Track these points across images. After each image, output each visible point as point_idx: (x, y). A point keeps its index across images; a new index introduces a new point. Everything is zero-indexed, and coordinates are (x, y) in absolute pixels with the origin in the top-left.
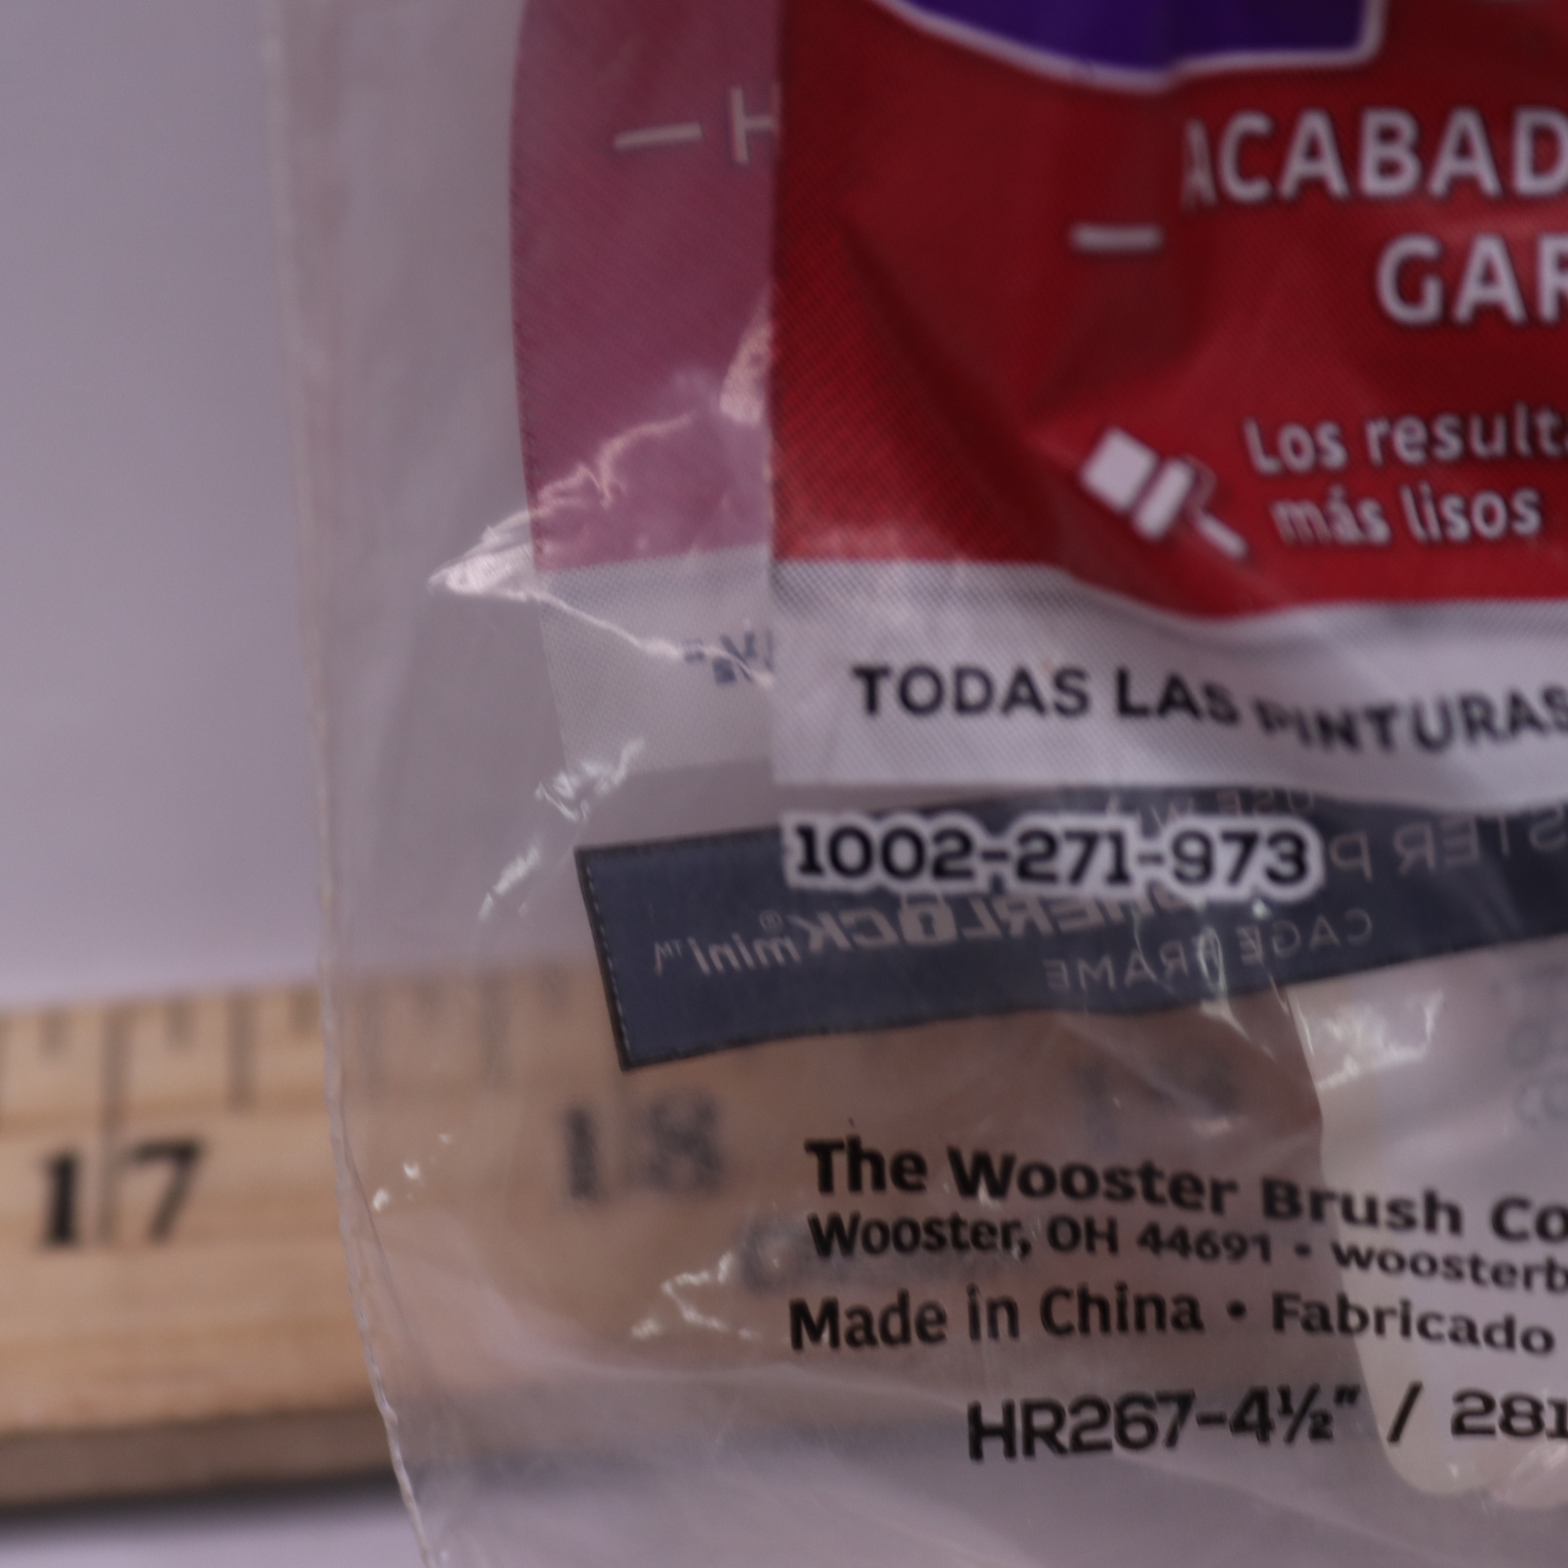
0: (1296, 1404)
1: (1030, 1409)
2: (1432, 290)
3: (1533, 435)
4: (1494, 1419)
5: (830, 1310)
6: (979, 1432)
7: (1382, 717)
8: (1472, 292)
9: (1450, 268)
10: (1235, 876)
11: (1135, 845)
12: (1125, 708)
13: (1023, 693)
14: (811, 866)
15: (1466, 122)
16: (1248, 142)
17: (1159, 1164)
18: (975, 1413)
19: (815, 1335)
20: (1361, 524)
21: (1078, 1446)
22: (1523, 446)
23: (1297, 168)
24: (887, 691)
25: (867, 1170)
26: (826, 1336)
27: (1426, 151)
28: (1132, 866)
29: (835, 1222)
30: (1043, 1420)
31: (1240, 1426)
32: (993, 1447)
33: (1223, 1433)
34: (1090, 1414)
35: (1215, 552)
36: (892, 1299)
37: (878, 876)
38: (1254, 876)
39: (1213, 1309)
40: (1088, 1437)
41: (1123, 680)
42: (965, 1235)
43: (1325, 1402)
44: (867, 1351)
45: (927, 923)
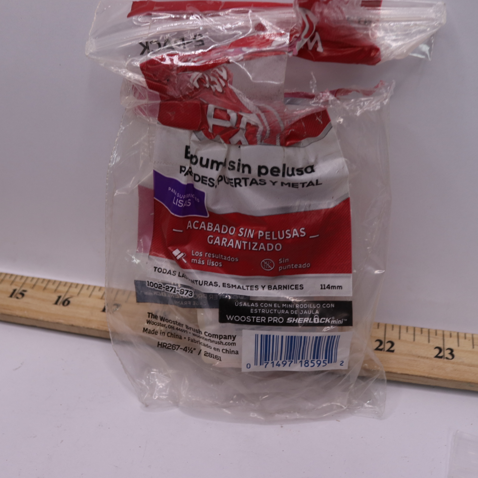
0: (190, 349)
1: (164, 343)
2: (212, 241)
3: (221, 257)
4: (208, 355)
5: (147, 329)
6: (159, 344)
7: (196, 281)
8: (216, 242)
9: (214, 239)
10: (186, 294)
11: (177, 289)
12: (179, 276)
13: (169, 272)
14: (148, 285)
15: (217, 225)
16: (196, 223)
17: (177, 321)
18: (159, 342)
19: (145, 331)
20: (201, 262)
21: (168, 348)
22: (220, 258)
23: (201, 227)
24: (157, 269)
25: (153, 316)
26: (146, 331)
27: (214, 227)
28: (176, 291)
29: (149, 321)
30: (165, 345)
31: (184, 350)
32: (160, 346)
33: (182, 350)
34: (170, 345)
35: (184, 262)
36: (153, 329)
37: (153, 287)
38: (187, 295)
39: (183, 337)
40: (169, 347)
41: (179, 273)
42: (161, 325)
43: (192, 349)
44: (149, 334)
45: (164, 294)
